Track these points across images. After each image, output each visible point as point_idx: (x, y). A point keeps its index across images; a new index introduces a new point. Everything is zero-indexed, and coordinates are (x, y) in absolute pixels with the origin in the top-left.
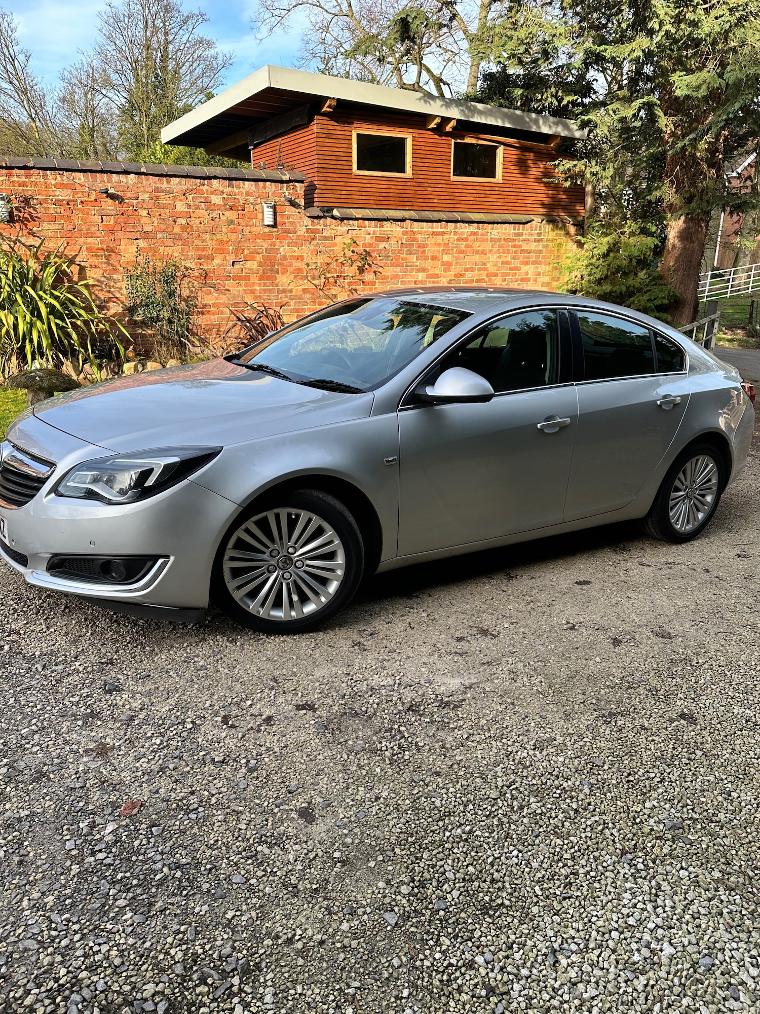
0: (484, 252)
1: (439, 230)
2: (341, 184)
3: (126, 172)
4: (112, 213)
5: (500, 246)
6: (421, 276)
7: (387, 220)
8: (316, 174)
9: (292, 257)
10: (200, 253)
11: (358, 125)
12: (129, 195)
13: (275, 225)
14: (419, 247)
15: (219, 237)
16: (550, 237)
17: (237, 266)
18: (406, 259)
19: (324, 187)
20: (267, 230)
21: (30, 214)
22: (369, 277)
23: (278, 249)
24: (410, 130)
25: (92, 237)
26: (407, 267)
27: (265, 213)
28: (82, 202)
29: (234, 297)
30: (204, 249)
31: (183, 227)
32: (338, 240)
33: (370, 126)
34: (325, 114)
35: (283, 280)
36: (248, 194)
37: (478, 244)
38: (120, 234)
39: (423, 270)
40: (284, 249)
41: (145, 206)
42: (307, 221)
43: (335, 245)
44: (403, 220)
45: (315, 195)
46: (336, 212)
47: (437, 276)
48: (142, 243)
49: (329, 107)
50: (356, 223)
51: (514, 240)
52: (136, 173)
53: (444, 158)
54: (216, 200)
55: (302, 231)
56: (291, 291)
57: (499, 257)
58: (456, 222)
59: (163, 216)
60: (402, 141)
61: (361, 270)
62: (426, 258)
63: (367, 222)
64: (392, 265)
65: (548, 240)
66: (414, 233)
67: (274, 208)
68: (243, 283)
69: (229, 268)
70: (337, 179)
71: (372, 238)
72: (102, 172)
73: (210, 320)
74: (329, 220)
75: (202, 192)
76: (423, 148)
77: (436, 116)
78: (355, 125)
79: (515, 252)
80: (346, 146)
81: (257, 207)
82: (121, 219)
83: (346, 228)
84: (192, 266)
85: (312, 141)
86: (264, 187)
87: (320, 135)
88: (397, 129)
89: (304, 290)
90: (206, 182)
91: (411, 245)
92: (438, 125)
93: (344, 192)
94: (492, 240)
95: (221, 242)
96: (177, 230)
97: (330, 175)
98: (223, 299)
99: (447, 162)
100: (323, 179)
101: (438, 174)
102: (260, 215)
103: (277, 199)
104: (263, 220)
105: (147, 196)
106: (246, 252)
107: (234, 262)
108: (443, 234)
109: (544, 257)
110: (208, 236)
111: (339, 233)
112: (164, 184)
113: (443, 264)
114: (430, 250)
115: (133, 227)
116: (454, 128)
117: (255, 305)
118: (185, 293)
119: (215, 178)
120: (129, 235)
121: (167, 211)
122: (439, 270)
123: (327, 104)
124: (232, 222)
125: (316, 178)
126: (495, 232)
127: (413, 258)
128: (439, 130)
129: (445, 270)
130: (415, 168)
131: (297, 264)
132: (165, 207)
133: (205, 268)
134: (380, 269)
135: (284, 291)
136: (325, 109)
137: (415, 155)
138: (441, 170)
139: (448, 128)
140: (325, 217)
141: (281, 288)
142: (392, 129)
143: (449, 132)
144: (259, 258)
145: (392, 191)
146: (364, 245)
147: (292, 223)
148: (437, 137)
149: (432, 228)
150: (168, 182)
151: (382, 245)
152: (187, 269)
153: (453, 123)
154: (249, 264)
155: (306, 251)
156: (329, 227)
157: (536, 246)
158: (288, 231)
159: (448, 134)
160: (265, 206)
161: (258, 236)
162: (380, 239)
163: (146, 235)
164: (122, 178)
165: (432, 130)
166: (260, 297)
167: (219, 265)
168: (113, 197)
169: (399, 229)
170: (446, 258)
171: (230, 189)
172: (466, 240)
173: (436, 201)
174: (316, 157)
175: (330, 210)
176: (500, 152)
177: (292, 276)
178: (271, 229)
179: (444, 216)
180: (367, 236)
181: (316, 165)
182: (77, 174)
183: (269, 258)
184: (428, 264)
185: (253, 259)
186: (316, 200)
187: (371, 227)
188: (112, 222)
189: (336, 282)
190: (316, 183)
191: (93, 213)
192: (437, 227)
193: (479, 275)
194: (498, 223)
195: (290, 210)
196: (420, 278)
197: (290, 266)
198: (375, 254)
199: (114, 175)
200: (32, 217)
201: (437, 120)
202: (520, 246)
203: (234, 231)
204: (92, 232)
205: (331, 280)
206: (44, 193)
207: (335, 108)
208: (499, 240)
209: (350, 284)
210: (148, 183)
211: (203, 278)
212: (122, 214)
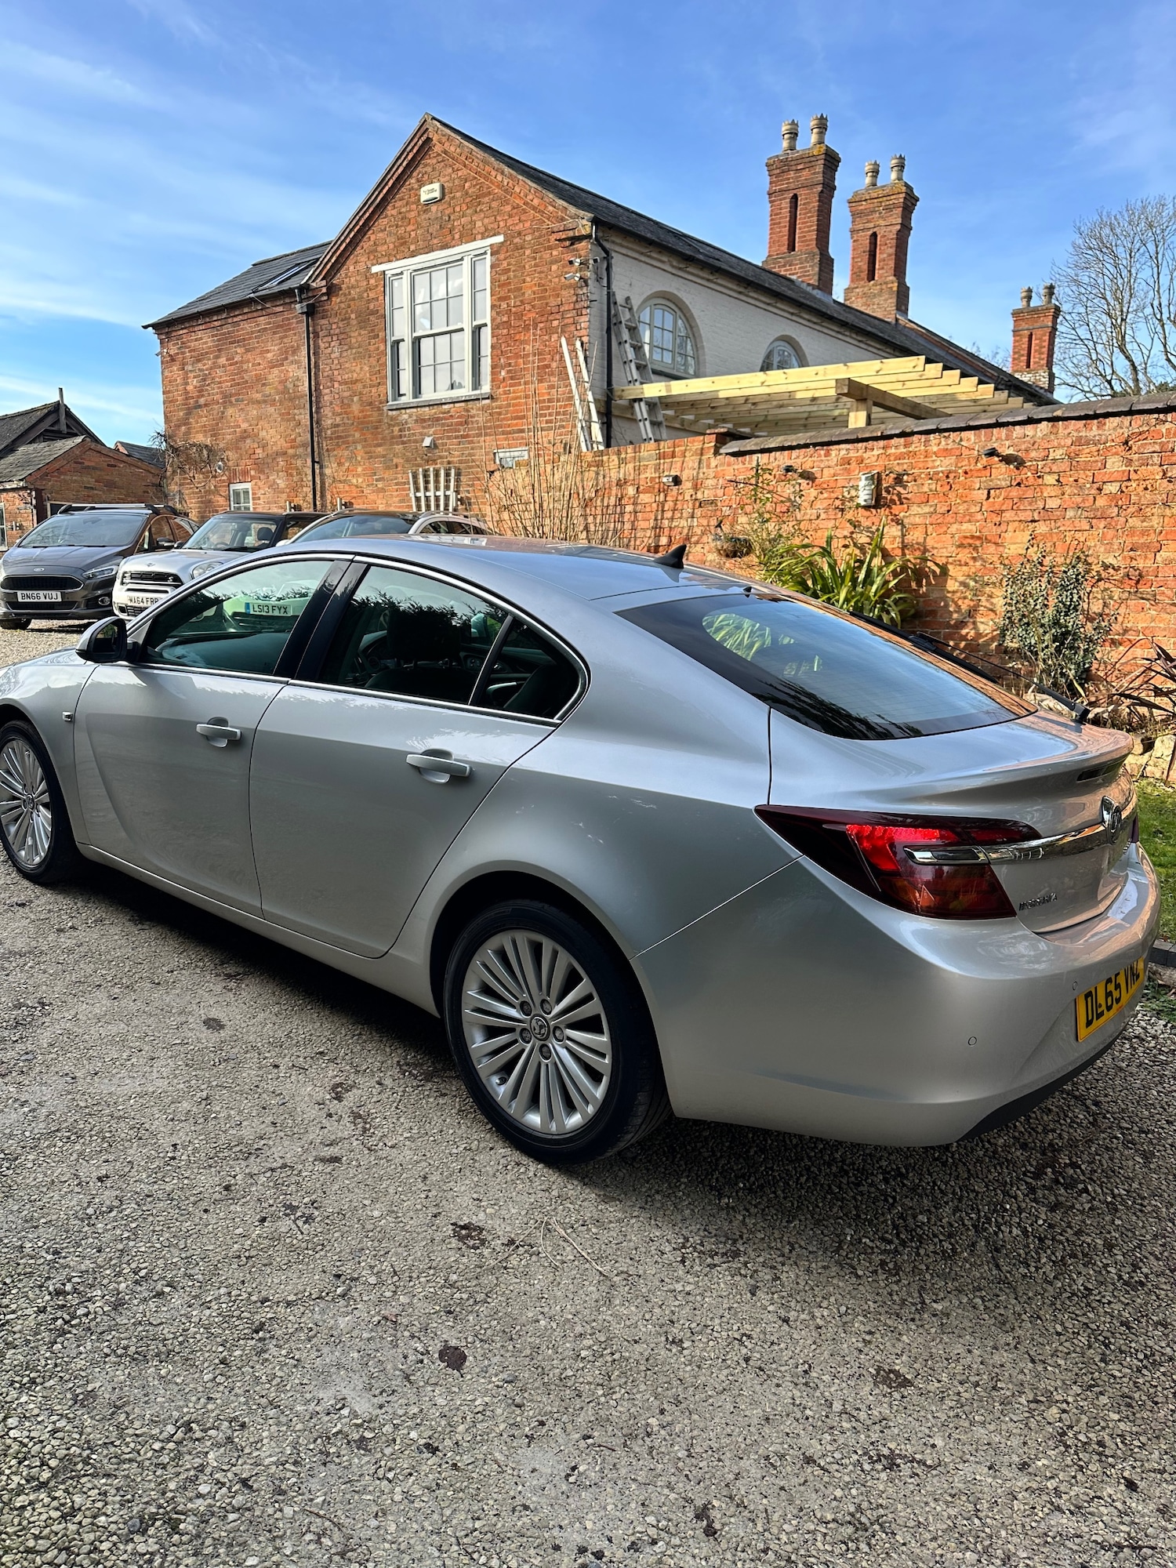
3: (1035, 421)
4: (1004, 483)
10: (1135, 539)
12: (1033, 454)
21: (899, 494)
25: (970, 521)
28: (966, 473)
30: (1144, 534)
31: (1113, 498)
38: (1008, 515)
41: (1055, 469)
48: (1039, 528)
52: (1049, 420)
59: (1081, 482)
72: (998, 425)
75: (1157, 435)
82: (1015, 493)
84: (1117, 562)
90: (1169, 416)
96: (1101, 502)
105: (1058, 454)
112: (1093, 430)
115: (1031, 503)
118: (1096, 607)
120: (1023, 516)
121: (1090, 473)
132: (1087, 467)
133: (1141, 566)
150: (1100, 426)
152: (1106, 567)
163: (1048, 515)
164: (1029, 430)
168: (1007, 460)
182: (964, 434)
188: (1002, 498)
191: (978, 486)
199: (1017, 428)
200: (900, 499)
204: (971, 514)
206: (921, 465)
210: (1066, 432)
211: (1133, 583)
212: (1019, 484)
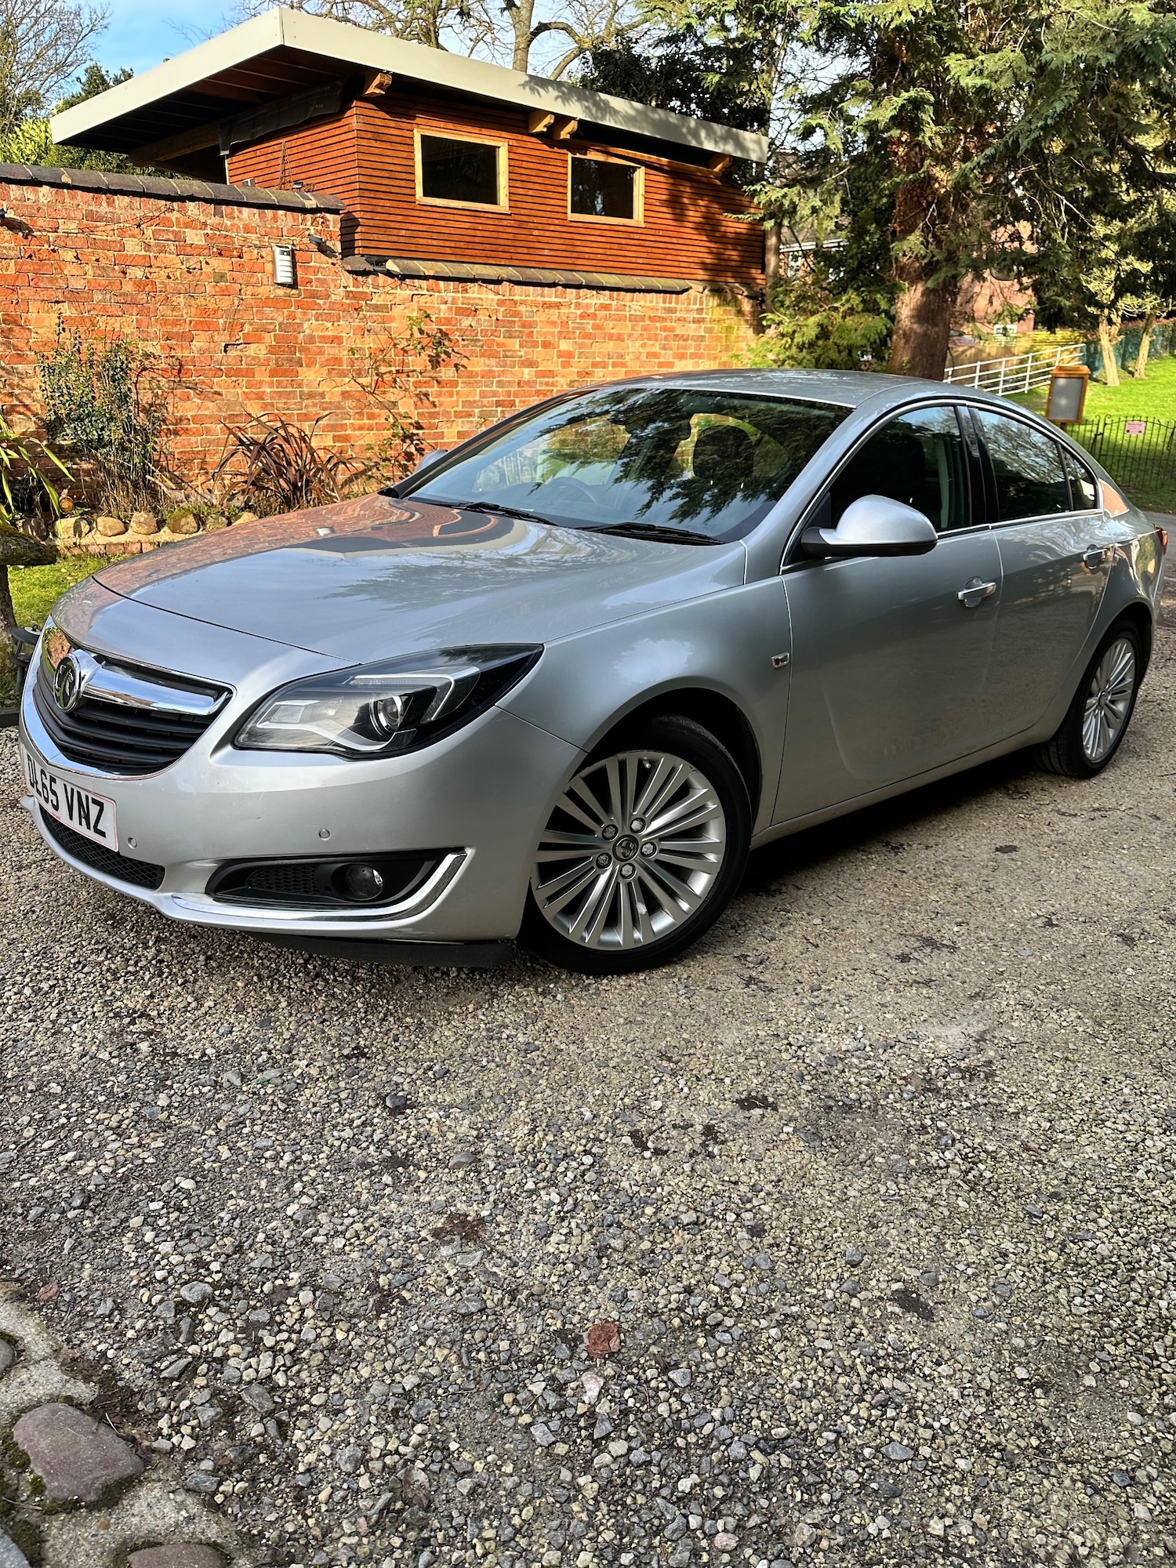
0: (620, 338)
1: (553, 299)
2: (399, 218)
3: (35, 183)
4: (12, 253)
5: (644, 329)
6: (527, 373)
7: (473, 280)
8: (358, 200)
9: (323, 339)
10: (169, 328)
11: (423, 121)
12: (40, 222)
13: (294, 285)
14: (524, 325)
15: (201, 301)
16: (716, 316)
17: (232, 352)
18: (504, 345)
19: (372, 223)
20: (281, 292)
22: (447, 373)
23: (300, 325)
24: (504, 134)
26: (505, 358)
27: (278, 263)
29: (228, 405)
30: (175, 323)
31: (139, 285)
32: (397, 311)
33: (442, 124)
34: (372, 99)
35: (310, 376)
36: (247, 230)
37: (611, 324)
38: (26, 293)
39: (531, 364)
40: (310, 325)
41: (70, 243)
42: (348, 280)
43: (392, 319)
44: (498, 282)
45: (357, 236)
46: (390, 265)
47: (551, 374)
48: (67, 310)
49: (379, 86)
50: (424, 283)
51: (664, 319)
52: (52, 185)
53: (557, 182)
54: (194, 237)
55: (338, 295)
56: (322, 395)
57: (644, 346)
58: (579, 287)
59: (103, 262)
60: (491, 152)
61: (435, 362)
62: (535, 345)
63: (441, 283)
64: (482, 355)
65: (712, 321)
66: (515, 303)
67: (292, 254)
68: (243, 381)
69: (220, 355)
70: (392, 211)
71: (450, 309)
73: (190, 444)
74: (381, 278)
75: (168, 223)
76: (525, 165)
77: (546, 113)
78: (418, 120)
79: (666, 338)
80: (404, 155)
81: (264, 252)
82: (28, 266)
83: (408, 293)
84: (157, 351)
85: (348, 143)
86: (275, 219)
87: (364, 135)
88: (484, 131)
89: (343, 393)
90: (175, 205)
91: (511, 322)
92: (549, 127)
93: (403, 233)
94: (634, 319)
95: (204, 311)
96: (128, 287)
97: (381, 203)
98: (210, 408)
99: (561, 190)
100: (370, 208)
101: (549, 208)
102: (268, 267)
103: (297, 240)
104: (274, 274)
105: (73, 226)
106: (247, 328)
107: (226, 346)
108: (558, 306)
109: (707, 348)
110: (181, 300)
111: (397, 301)
112: (102, 205)
113: (561, 355)
114: (540, 332)
115: (51, 281)
116: (573, 135)
117: (264, 419)
118: (146, 398)
119: (192, 199)
120: (45, 295)
121: (111, 254)
122: (554, 364)
123: (376, 82)
124: (222, 277)
125: (358, 207)
126: (635, 305)
127: (515, 344)
128: (549, 137)
129: (563, 366)
130: (514, 197)
131: (330, 350)
132: (106, 246)
133: (179, 355)
134: (464, 362)
135: (311, 395)
136: (372, 89)
137: (514, 176)
138: (552, 202)
139: (565, 134)
140: (375, 273)
141: (305, 389)
142: (476, 130)
143: (565, 140)
144: (269, 338)
145: (479, 233)
146: (439, 321)
147: (322, 282)
148: (546, 147)
149: (543, 296)
150: (110, 204)
151: (466, 322)
152: (147, 356)
153: (572, 126)
154: (252, 350)
155: (345, 328)
156: (381, 290)
157: (697, 329)
158: (314, 295)
159: (564, 144)
160: (277, 250)
161: (268, 302)
162: (461, 311)
163: (74, 296)
164: (28, 192)
165: (539, 135)
166: (272, 405)
167: (202, 351)
168: (12, 225)
169: (491, 296)
170: (564, 345)
171: (217, 220)
172: (594, 316)
173: (546, 252)
174: (357, 171)
175: (381, 261)
176: (640, 176)
177: (325, 370)
178: (288, 290)
179: (559, 277)
180: (443, 307)
181: (357, 185)
183: (285, 339)
184: (538, 354)
185: (260, 340)
186: (358, 243)
187: (448, 291)
188: (12, 271)
189: (395, 381)
190: (356, 215)
192: (550, 295)
193: (614, 374)
194: (640, 291)
195: (318, 260)
196: (526, 377)
197: (321, 353)
198: (456, 336)
199: (13, 186)
201: (549, 120)
202: (672, 329)
203: (225, 293)
205: (387, 378)
207: (389, 89)
208: (643, 318)
209: (417, 384)
210: (75, 203)
211: (175, 372)
212: (30, 256)
